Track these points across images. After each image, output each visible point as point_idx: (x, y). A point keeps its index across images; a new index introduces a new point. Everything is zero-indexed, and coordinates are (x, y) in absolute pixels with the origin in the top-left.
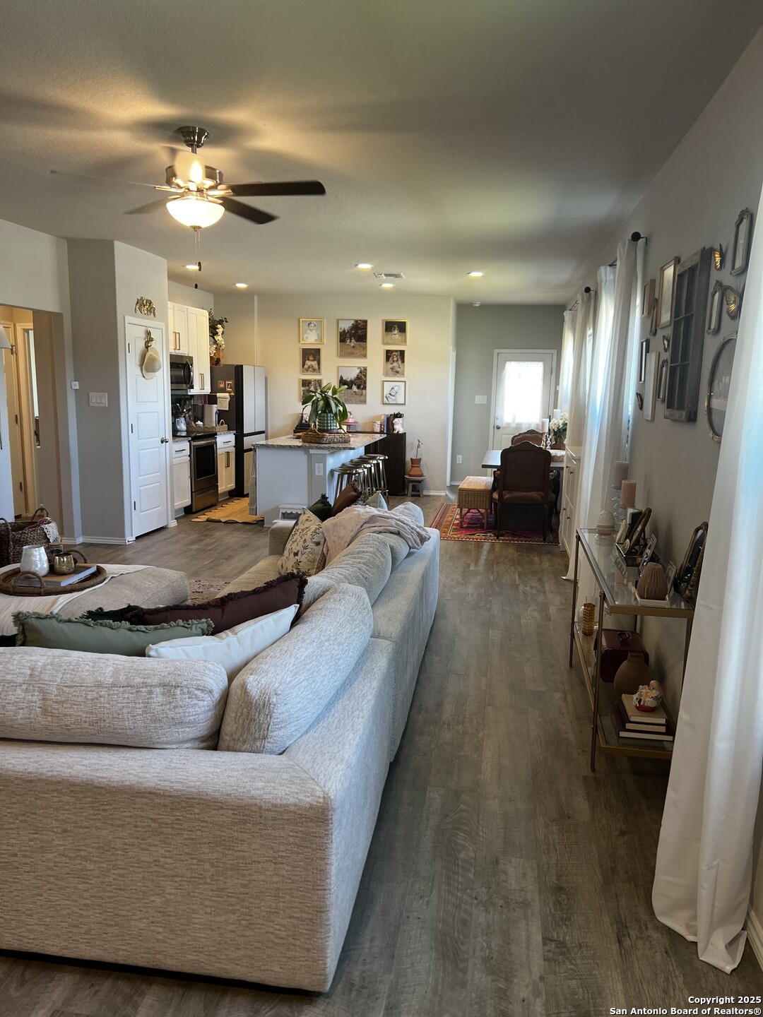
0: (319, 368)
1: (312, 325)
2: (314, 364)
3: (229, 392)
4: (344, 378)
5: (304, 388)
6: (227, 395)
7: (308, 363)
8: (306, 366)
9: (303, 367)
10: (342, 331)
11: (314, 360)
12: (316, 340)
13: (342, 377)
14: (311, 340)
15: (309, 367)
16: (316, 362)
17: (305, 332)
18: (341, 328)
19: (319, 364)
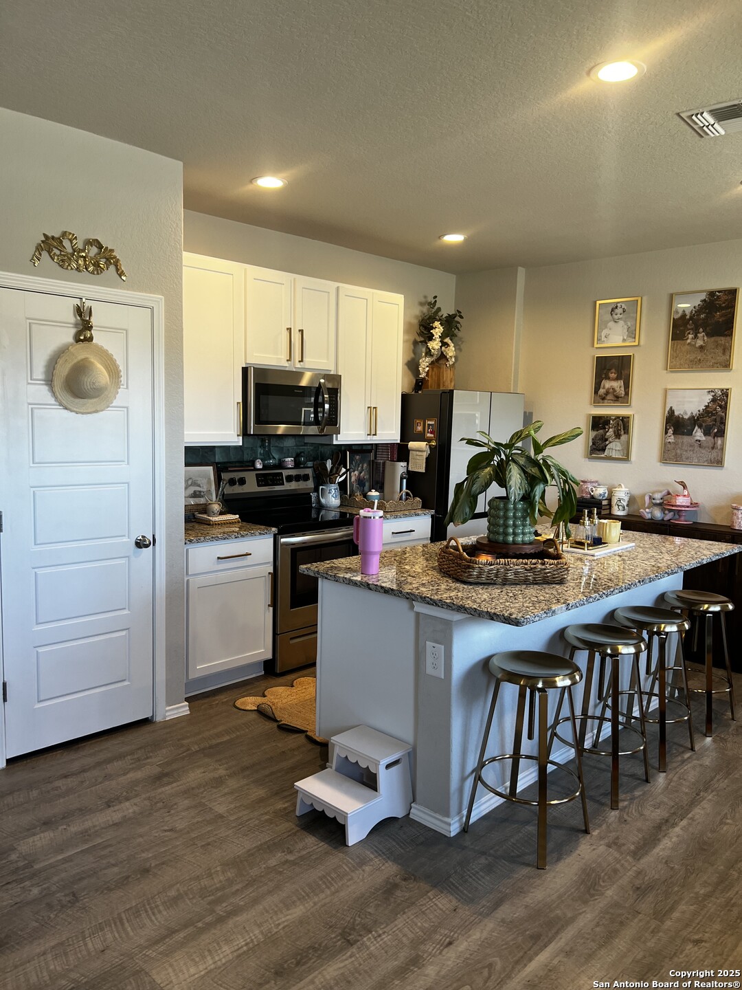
0: (627, 394)
1: (619, 311)
2: (617, 385)
3: (429, 440)
4: (676, 413)
5: (595, 433)
6: (423, 445)
7: (607, 384)
8: (602, 391)
9: (596, 392)
10: (677, 317)
11: (617, 379)
12: (624, 340)
13: (672, 411)
14: (614, 341)
15: (607, 393)
16: (621, 383)
17: (604, 325)
18: (677, 312)
19: (627, 386)
